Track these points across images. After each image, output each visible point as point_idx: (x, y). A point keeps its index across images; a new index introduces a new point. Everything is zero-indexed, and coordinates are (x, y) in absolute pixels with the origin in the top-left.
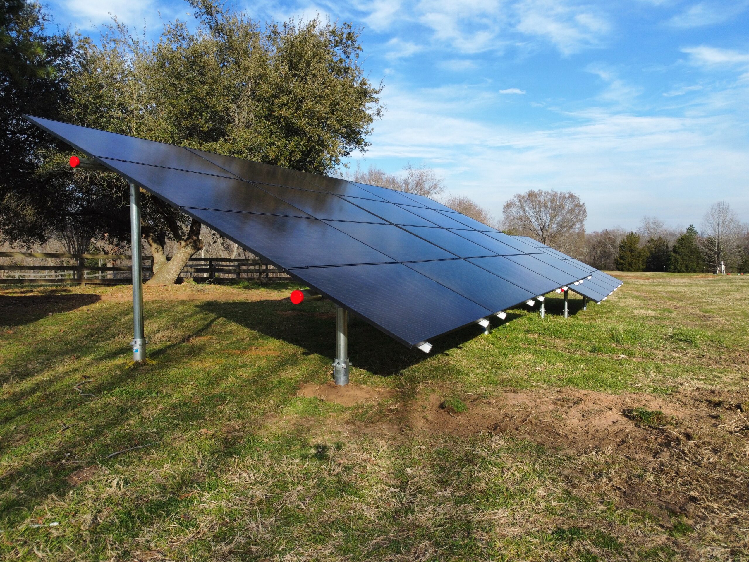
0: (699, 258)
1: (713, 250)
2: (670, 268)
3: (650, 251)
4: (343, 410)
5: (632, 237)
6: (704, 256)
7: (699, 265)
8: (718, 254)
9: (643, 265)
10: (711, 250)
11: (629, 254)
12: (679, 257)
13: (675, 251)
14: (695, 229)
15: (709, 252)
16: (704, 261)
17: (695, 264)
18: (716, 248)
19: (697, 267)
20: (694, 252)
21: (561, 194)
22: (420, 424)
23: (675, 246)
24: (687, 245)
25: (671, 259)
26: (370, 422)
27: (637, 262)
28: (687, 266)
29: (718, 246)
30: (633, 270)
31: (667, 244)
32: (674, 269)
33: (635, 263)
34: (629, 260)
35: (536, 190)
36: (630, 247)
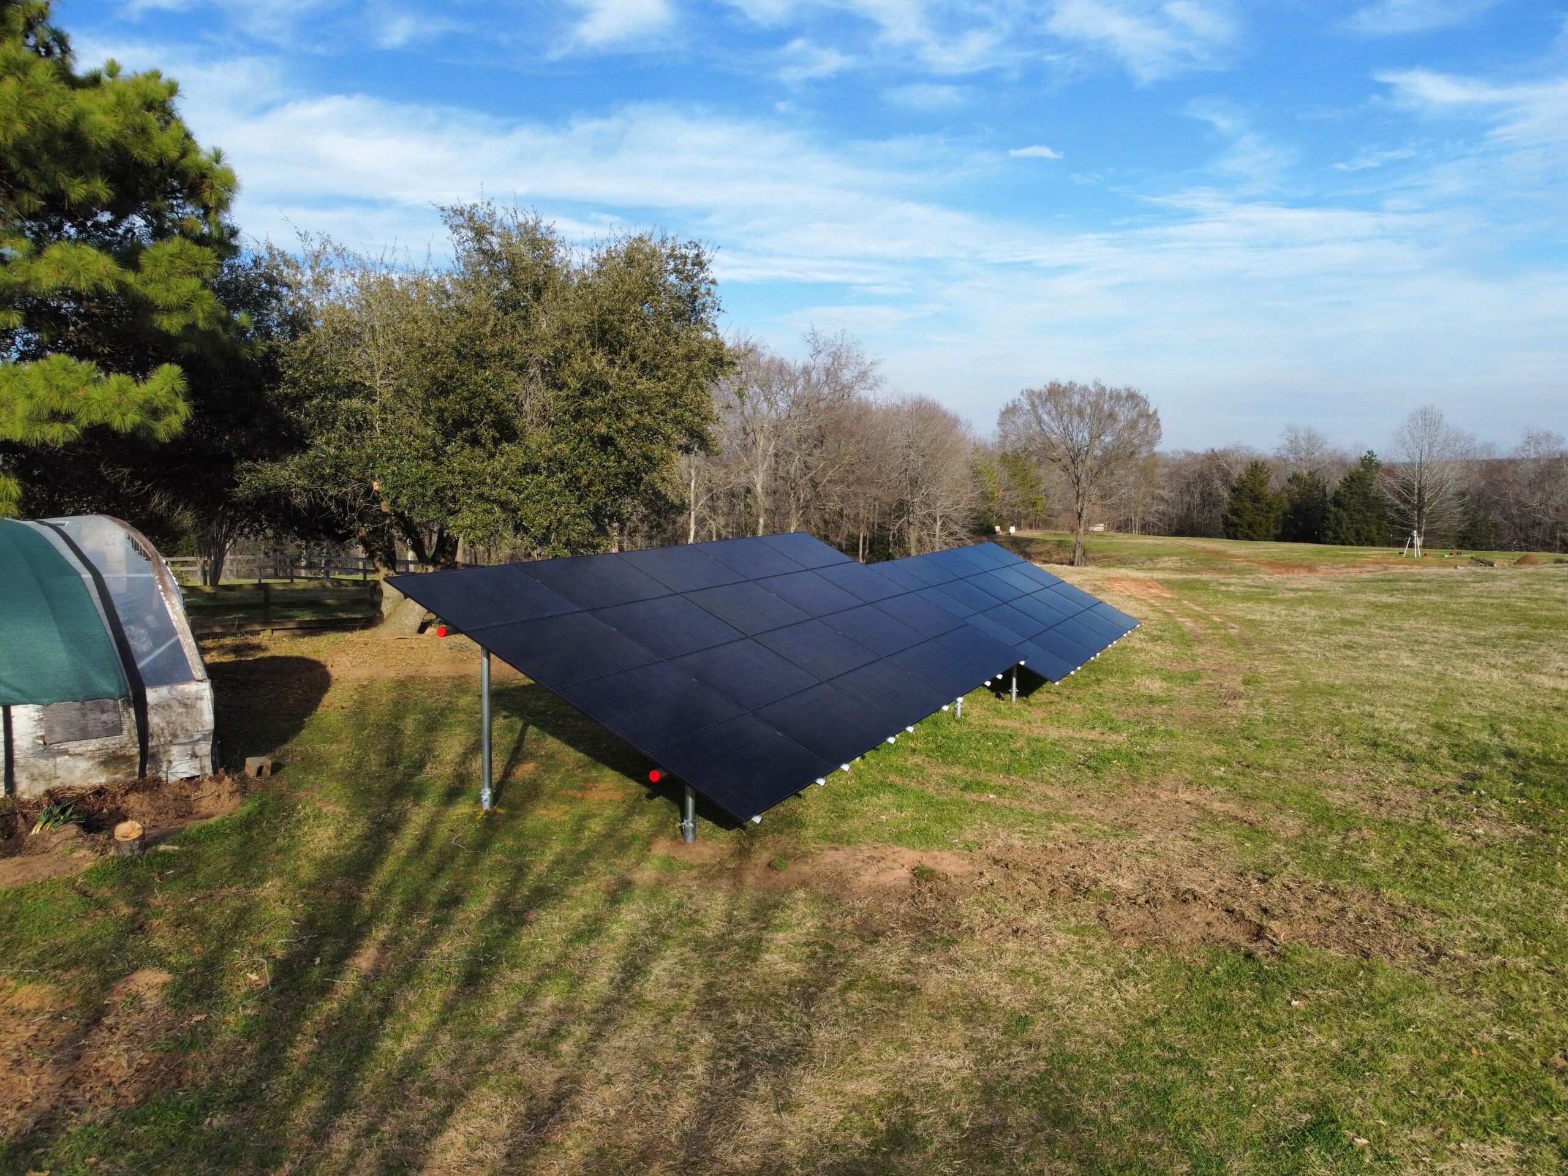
0: (1382, 517)
1: (1409, 503)
2: (1326, 536)
3: (1291, 501)
4: (691, 867)
5: (1257, 469)
6: (1392, 514)
7: (1382, 532)
8: (1420, 509)
9: (1275, 528)
10: (1406, 501)
11: (1248, 505)
12: (1345, 514)
13: (1337, 503)
14: (1378, 458)
15: (1402, 506)
16: (1393, 523)
17: (1374, 529)
18: (1416, 498)
19: (1378, 534)
20: (1373, 504)
21: (1111, 392)
22: (750, 880)
23: (1337, 493)
24: (1359, 491)
25: (1328, 519)
26: (713, 878)
27: (1264, 521)
28: (1358, 533)
29: (1419, 494)
30: (1255, 536)
31: (1324, 487)
32: (1334, 539)
33: (1261, 525)
34: (1248, 517)
35: (1064, 382)
36: (1252, 491)
